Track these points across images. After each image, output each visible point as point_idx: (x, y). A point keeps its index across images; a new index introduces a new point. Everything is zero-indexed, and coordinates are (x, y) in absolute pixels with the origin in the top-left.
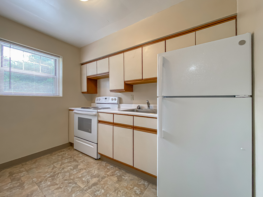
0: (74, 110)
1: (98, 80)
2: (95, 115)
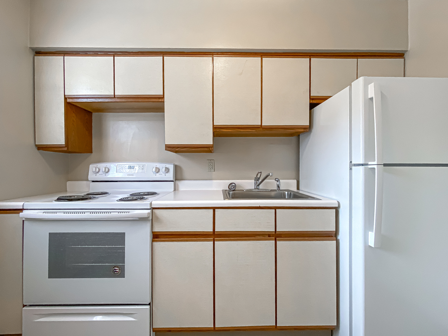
0: (21, 210)
1: (94, 115)
2: (142, 219)
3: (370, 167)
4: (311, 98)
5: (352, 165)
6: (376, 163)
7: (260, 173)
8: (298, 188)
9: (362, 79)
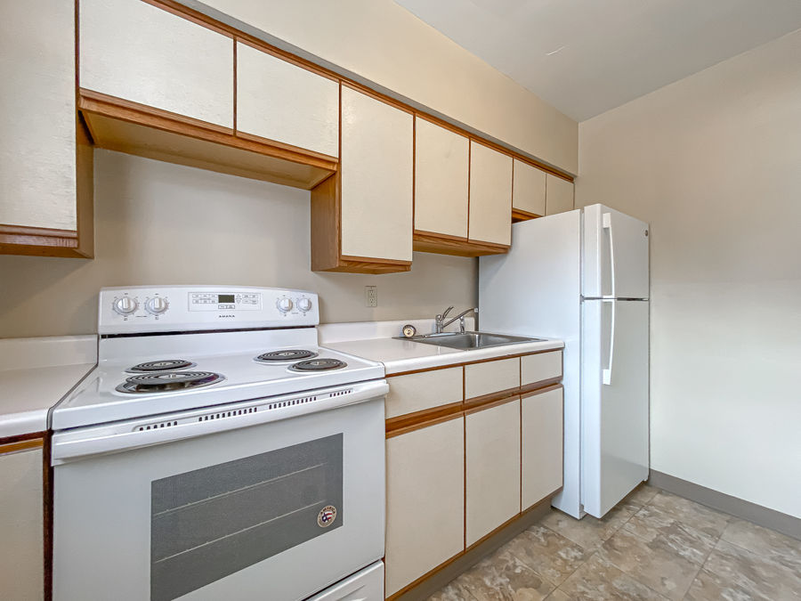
3: (604, 300)
4: (514, 212)
5: (583, 298)
6: (613, 296)
7: (450, 309)
8: (477, 328)
9: (598, 205)
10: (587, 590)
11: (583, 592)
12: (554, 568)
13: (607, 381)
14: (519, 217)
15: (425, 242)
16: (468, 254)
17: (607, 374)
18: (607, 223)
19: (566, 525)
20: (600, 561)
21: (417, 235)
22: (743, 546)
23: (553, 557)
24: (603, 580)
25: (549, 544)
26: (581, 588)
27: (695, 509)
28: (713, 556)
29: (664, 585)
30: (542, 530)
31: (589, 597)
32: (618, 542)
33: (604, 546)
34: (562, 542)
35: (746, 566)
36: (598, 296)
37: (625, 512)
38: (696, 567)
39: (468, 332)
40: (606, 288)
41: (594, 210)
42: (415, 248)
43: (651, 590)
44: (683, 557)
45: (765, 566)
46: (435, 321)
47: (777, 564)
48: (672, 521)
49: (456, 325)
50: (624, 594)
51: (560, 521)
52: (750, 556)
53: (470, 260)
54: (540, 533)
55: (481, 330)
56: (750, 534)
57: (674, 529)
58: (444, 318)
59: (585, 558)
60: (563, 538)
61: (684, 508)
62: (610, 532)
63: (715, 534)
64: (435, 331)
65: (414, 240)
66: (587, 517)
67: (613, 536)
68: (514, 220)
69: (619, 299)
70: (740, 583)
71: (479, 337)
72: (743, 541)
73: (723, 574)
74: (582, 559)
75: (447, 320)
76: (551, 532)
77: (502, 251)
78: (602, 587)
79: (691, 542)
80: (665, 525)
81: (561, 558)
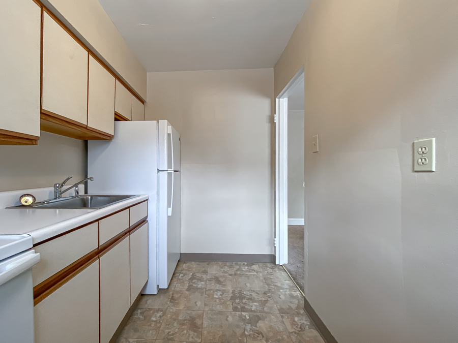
3: (169, 172)
4: (116, 114)
5: (159, 171)
6: (173, 170)
7: (68, 179)
8: (86, 192)
9: (166, 121)
10: (169, 330)
11: (169, 332)
12: (151, 330)
13: (170, 214)
14: (118, 118)
15: (51, 122)
16: (79, 137)
17: (170, 210)
18: (170, 132)
19: (151, 301)
20: (171, 310)
21: (44, 115)
22: (214, 272)
23: (149, 324)
24: (175, 320)
25: (145, 318)
26: (167, 331)
27: (198, 264)
28: (208, 282)
29: (197, 305)
30: (139, 311)
31: (172, 333)
32: (176, 296)
33: (171, 302)
34: (151, 312)
35: (217, 280)
36: (166, 169)
37: (175, 279)
38: (204, 290)
39: (81, 195)
40: (169, 166)
41: (164, 123)
42: (43, 128)
43: (193, 311)
44: (199, 288)
45: (221, 276)
46: (52, 189)
47: (224, 274)
48: (192, 274)
49: (72, 192)
50: (185, 320)
51: (147, 300)
52: (217, 275)
53: (80, 142)
54: (139, 314)
55: (90, 192)
56: (215, 267)
57: (193, 278)
58: (62, 186)
59: (164, 314)
60: (152, 309)
61: (194, 265)
62: (171, 293)
63: (205, 272)
64: (53, 197)
65: (41, 118)
66: (160, 291)
67: (173, 294)
68: (116, 120)
69: (175, 171)
70: (217, 288)
71: (91, 199)
72: (214, 270)
73: (212, 287)
74: (163, 315)
75: (65, 187)
76: (145, 310)
77: (109, 138)
78: (175, 324)
79: (200, 280)
80: (190, 277)
81: (153, 321)
